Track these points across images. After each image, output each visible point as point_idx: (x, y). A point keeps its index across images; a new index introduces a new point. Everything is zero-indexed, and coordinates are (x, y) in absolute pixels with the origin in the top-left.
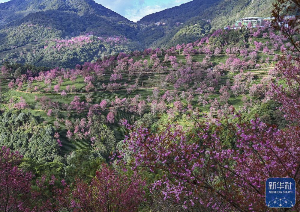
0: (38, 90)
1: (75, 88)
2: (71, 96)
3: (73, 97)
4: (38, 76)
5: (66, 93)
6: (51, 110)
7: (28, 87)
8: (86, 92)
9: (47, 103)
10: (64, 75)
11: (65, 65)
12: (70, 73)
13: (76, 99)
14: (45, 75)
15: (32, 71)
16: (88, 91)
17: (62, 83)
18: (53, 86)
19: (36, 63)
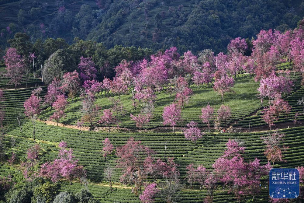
0: (112, 122)
1: (231, 115)
2: (216, 140)
3: (222, 144)
4: (112, 75)
5: (199, 131)
6: (153, 184)
7: (83, 112)
8: (265, 126)
9: (141, 164)
10: (195, 73)
11: (193, 41)
12: (213, 67)
13: (234, 150)
14: (136, 74)
15: (96, 61)
16: (271, 124)
17: (187, 98)
18: (159, 108)
19: (104, 36)
